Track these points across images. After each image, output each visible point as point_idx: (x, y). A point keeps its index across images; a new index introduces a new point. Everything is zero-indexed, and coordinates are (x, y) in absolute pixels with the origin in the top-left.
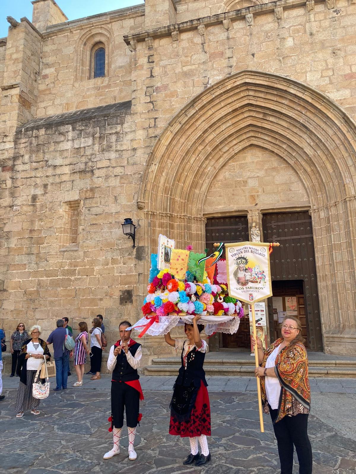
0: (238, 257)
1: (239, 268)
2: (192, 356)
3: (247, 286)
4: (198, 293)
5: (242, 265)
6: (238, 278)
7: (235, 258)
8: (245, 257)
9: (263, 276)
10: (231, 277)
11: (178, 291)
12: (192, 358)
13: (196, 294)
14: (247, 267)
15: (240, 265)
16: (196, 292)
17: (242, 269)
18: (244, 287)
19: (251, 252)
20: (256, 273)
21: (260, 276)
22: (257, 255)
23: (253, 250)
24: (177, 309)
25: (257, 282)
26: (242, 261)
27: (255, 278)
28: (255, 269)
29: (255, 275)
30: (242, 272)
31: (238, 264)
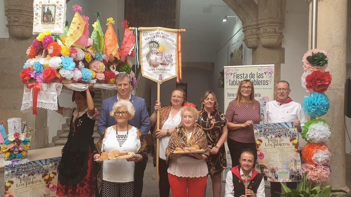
0: (150, 41)
1: (151, 52)
2: (80, 122)
3: (158, 68)
4: (87, 60)
5: (154, 49)
6: (150, 60)
7: (148, 41)
8: (157, 41)
9: (171, 59)
10: (144, 59)
11: (60, 56)
12: (79, 124)
13: (84, 61)
14: (158, 50)
15: (152, 49)
16: (84, 58)
17: (154, 52)
18: (155, 69)
19: (163, 37)
20: (166, 56)
21: (168, 59)
22: (168, 40)
23: (164, 36)
24: (59, 76)
25: (165, 64)
26: (154, 45)
27: (164, 60)
28: (165, 53)
29: (165, 59)
30: (154, 55)
31: (151, 48)
